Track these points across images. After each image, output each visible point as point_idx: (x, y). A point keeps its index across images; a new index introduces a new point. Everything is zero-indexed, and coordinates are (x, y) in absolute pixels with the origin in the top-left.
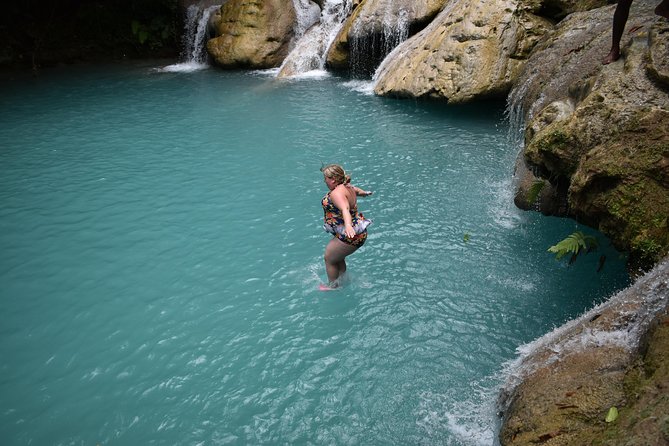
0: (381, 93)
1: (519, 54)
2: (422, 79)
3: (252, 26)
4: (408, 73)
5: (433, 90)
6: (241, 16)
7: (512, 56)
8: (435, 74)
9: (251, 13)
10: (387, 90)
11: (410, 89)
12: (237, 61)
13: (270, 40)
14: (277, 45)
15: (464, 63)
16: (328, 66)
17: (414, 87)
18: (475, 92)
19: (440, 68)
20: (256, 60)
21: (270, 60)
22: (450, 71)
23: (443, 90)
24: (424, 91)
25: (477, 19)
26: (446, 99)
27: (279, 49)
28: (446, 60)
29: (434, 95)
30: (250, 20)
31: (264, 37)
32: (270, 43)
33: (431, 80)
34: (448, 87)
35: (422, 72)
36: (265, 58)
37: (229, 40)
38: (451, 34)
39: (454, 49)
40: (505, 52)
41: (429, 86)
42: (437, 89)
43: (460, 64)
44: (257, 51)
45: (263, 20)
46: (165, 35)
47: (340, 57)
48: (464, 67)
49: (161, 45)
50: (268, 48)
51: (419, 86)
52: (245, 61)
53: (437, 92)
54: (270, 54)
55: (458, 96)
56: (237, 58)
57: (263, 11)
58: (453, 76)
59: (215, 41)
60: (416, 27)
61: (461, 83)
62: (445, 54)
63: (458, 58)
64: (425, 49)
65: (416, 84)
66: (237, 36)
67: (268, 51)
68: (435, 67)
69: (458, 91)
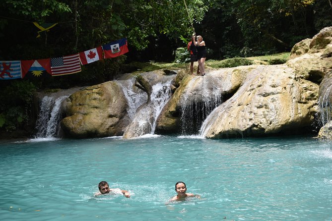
0: (212, 136)
1: (303, 101)
2: (244, 121)
3: (96, 108)
4: (231, 120)
5: (254, 125)
6: (87, 101)
7: (300, 102)
8: (252, 116)
9: (95, 99)
11: (236, 128)
13: (110, 116)
14: (116, 120)
15: (270, 108)
17: (240, 126)
18: (282, 124)
19: (255, 112)
20: (102, 130)
21: (112, 130)
22: (262, 113)
23: (260, 125)
24: (248, 127)
25: (272, 84)
26: (264, 129)
27: (118, 122)
28: (258, 108)
29: (255, 128)
30: (95, 103)
31: (106, 115)
32: (110, 119)
33: (251, 120)
34: (263, 122)
35: (242, 117)
36: (108, 129)
37: (80, 117)
38: (257, 93)
39: (261, 101)
40: (294, 100)
41: (251, 123)
42: (256, 124)
43: (268, 108)
44: (102, 124)
45: (105, 103)
46: (20, 120)
47: (170, 122)
48: (271, 110)
49: (15, 128)
50: (110, 122)
51: (243, 125)
52: (94, 131)
53: (257, 126)
54: (111, 126)
55: (271, 127)
56: (87, 129)
57: (103, 97)
58: (265, 116)
59: (69, 119)
60: (226, 96)
61: (271, 119)
62: (256, 104)
63: (266, 105)
64: (239, 105)
65: (241, 123)
66: (86, 114)
67: (110, 124)
68: (251, 112)
69: (270, 124)
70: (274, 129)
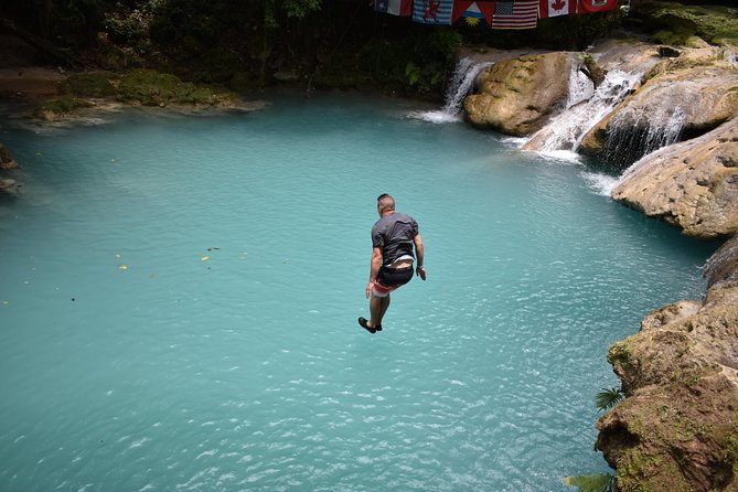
0: (616, 197)
2: (662, 197)
3: (516, 91)
4: (651, 185)
5: (669, 214)
6: (508, 78)
8: (678, 195)
9: (519, 77)
10: (623, 196)
11: (644, 204)
12: (488, 122)
13: (530, 108)
14: (535, 115)
15: (718, 192)
16: (580, 150)
17: (649, 203)
18: (721, 231)
19: (687, 190)
20: (507, 126)
21: (523, 129)
22: (697, 197)
23: (680, 217)
24: (659, 212)
26: (681, 228)
27: (537, 119)
28: (699, 183)
29: (669, 219)
30: (516, 83)
31: (525, 103)
32: (529, 112)
33: (672, 200)
34: (688, 215)
35: (666, 189)
36: (518, 126)
37: (488, 100)
38: (719, 154)
39: (713, 172)
41: (667, 207)
42: (674, 214)
43: (713, 192)
44: (513, 117)
45: (529, 86)
46: (434, 81)
47: (594, 144)
48: (716, 197)
49: (428, 90)
50: (525, 116)
51: (655, 204)
52: (496, 124)
53: (673, 217)
54: (524, 123)
55: (698, 229)
56: (489, 119)
57: (533, 77)
58: (700, 204)
59: (473, 98)
60: (689, 132)
61: (705, 214)
62: (701, 175)
63: (714, 184)
64: (684, 162)
65: (653, 201)
66: (497, 97)
67: (524, 119)
68: (682, 187)
69: (698, 223)
70: (699, 235)
